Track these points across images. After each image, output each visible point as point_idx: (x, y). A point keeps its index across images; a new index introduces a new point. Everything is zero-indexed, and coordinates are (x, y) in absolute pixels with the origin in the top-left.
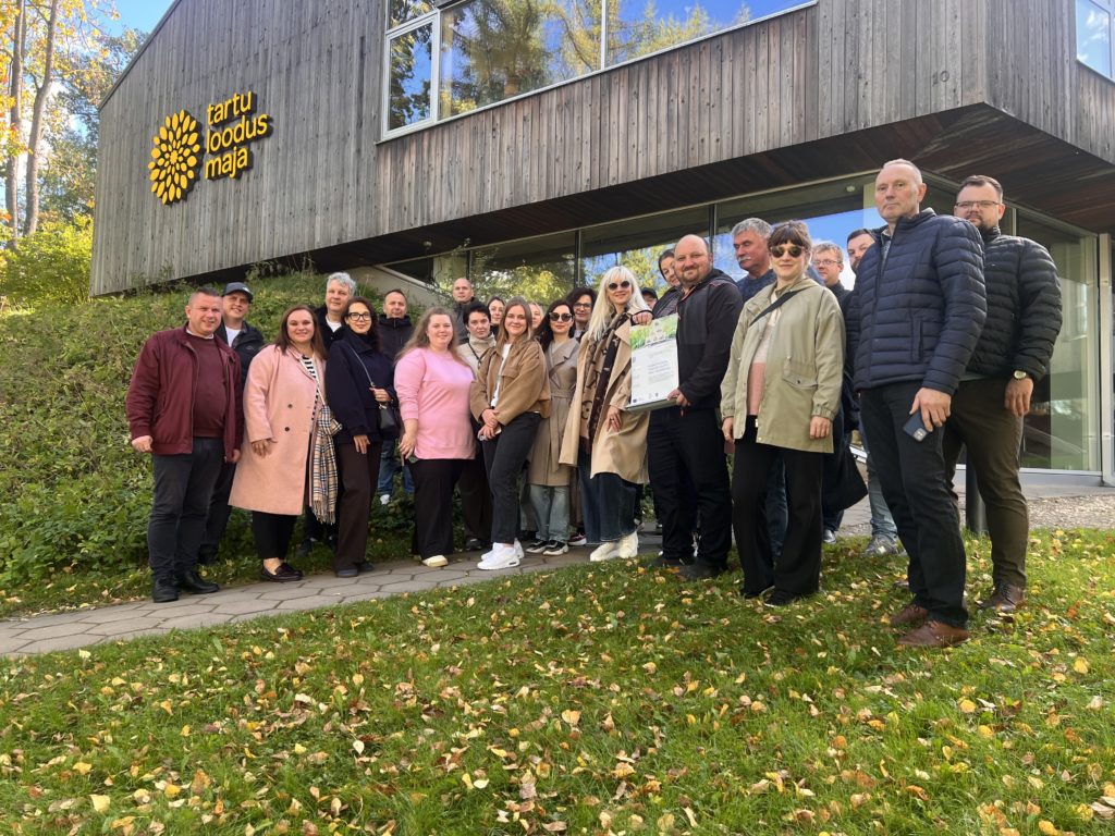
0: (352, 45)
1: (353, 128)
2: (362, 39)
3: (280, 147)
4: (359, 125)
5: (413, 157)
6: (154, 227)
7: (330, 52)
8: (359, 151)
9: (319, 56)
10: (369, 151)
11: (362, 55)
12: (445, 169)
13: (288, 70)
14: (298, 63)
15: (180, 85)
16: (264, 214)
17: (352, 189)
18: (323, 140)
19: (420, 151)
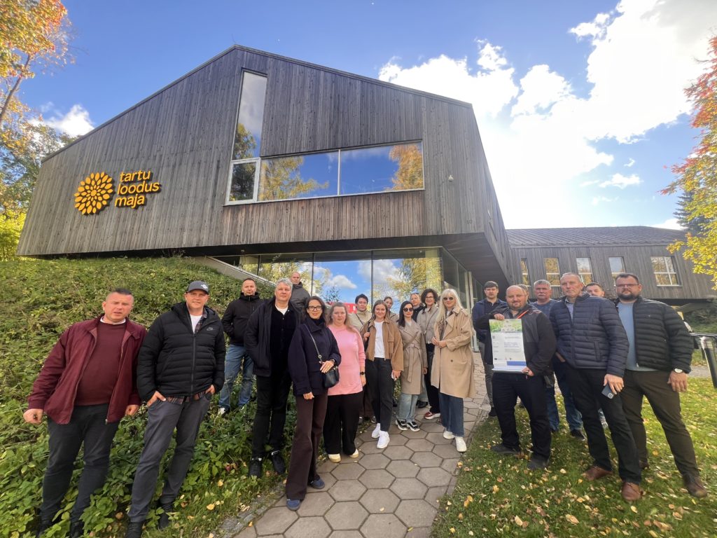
1: (210, 197)
2: (219, 161)
3: (165, 198)
4: (214, 195)
6: (72, 224)
10: (218, 208)
12: (261, 222)
14: (180, 164)
15: (102, 160)
16: (151, 227)
17: (207, 223)
18: (191, 199)
19: (247, 212)
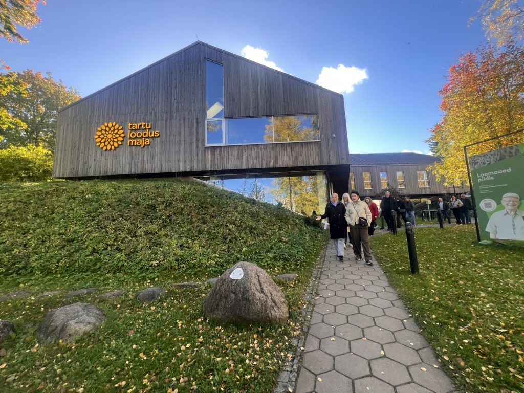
0: (193, 119)
1: (195, 141)
2: (197, 119)
3: (164, 141)
4: (197, 140)
5: (218, 152)
6: (96, 156)
7: (184, 119)
8: (197, 147)
9: (180, 119)
10: (201, 148)
11: (197, 123)
12: (230, 157)
13: (167, 120)
14: (171, 119)
15: (110, 113)
16: (156, 159)
17: (195, 157)
19: (220, 151)
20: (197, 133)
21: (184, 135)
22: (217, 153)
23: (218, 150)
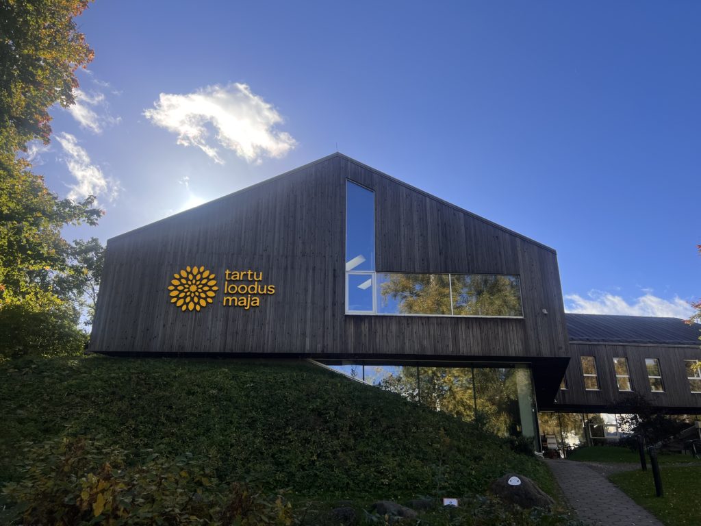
0: (328, 270)
1: (330, 305)
2: (334, 270)
4: (334, 304)
5: (367, 325)
6: (165, 321)
7: (314, 269)
8: (334, 315)
9: (307, 269)
10: (339, 316)
11: (334, 276)
12: (384, 333)
13: (286, 269)
16: (267, 330)
17: (330, 330)
19: (370, 324)
20: (334, 292)
21: (313, 295)
22: (365, 327)
23: (367, 321)
